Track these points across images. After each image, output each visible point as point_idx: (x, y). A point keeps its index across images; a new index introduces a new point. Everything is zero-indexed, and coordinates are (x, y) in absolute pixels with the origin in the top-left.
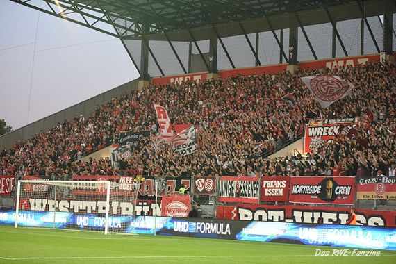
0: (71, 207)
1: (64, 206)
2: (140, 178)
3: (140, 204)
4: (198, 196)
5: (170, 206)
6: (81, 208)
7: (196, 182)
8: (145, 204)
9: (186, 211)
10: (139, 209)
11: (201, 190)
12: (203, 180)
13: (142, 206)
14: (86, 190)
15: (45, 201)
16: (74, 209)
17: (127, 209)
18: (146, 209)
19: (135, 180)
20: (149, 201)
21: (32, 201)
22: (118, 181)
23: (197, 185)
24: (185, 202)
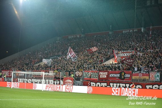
0: (32, 82)
1: (30, 81)
2: (56, 71)
3: (56, 80)
4: (76, 78)
5: (66, 81)
6: (35, 82)
7: (76, 73)
8: (58, 80)
9: (72, 83)
10: (55, 82)
11: (77, 76)
12: (78, 72)
13: (57, 81)
14: (37, 75)
15: (23, 79)
16: (33, 82)
17: (52, 82)
18: (58, 82)
19: (54, 72)
20: (59, 80)
21: (19, 79)
22: (48, 72)
23: (76, 74)
24: (71, 80)
